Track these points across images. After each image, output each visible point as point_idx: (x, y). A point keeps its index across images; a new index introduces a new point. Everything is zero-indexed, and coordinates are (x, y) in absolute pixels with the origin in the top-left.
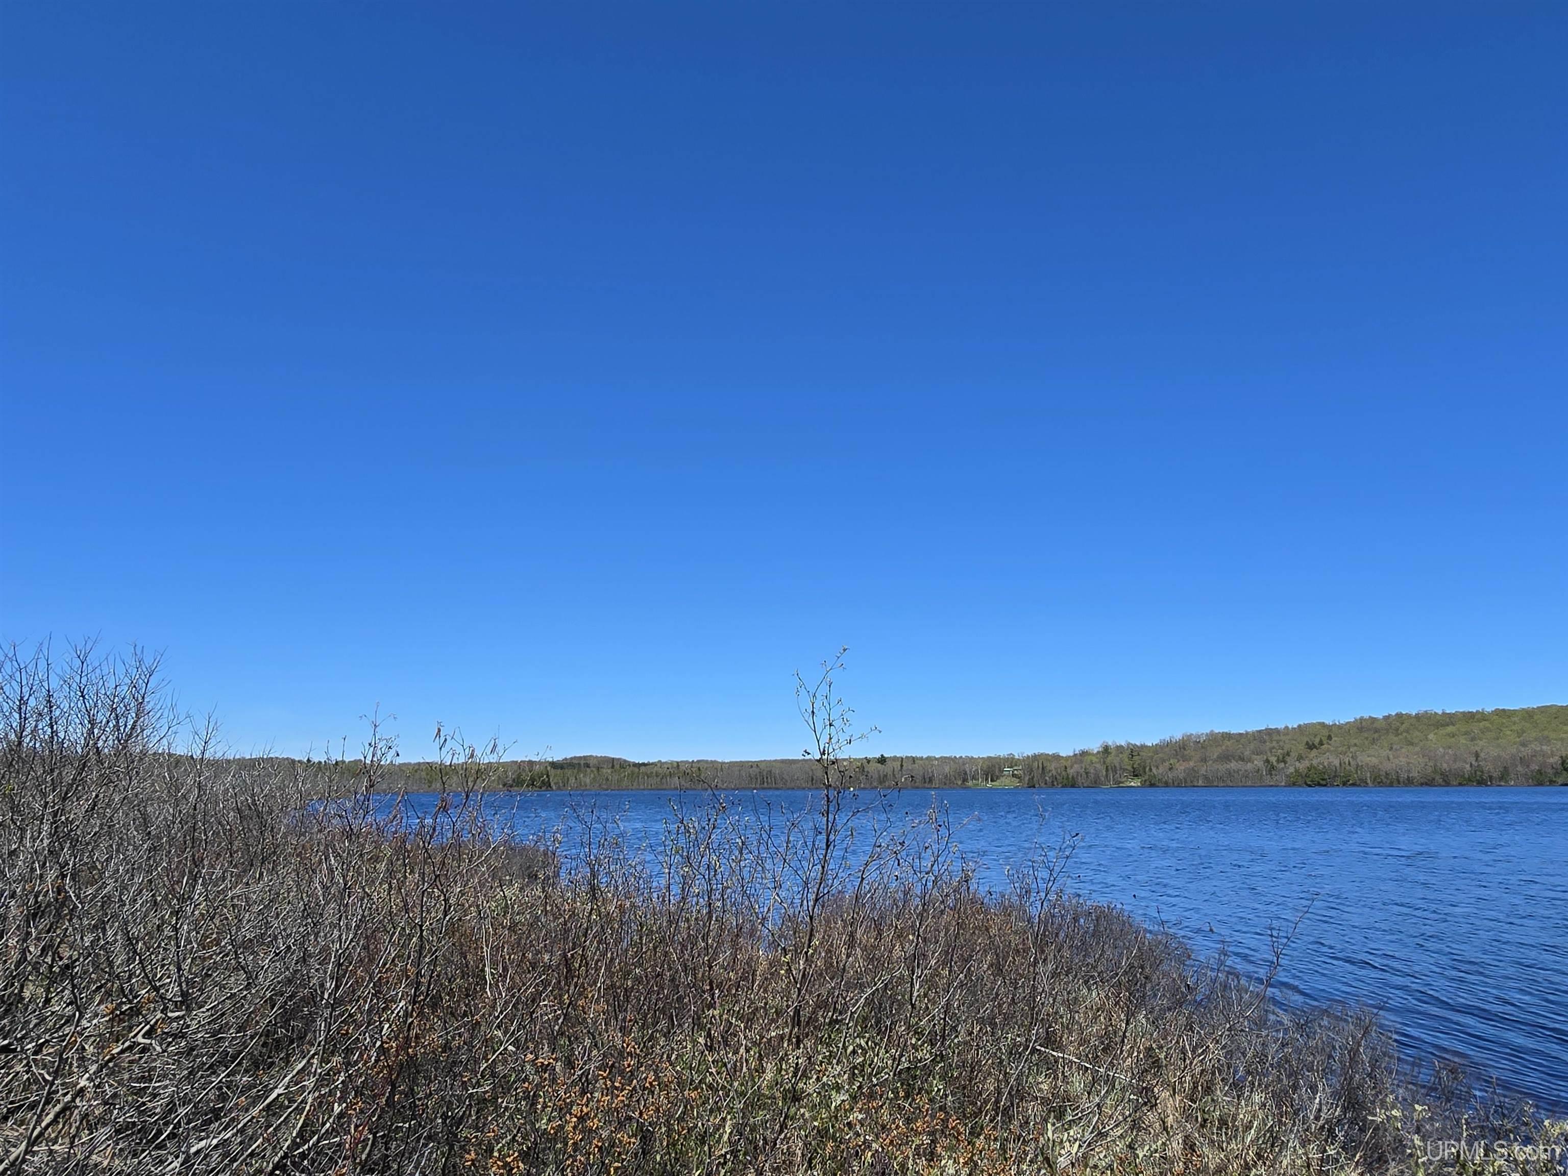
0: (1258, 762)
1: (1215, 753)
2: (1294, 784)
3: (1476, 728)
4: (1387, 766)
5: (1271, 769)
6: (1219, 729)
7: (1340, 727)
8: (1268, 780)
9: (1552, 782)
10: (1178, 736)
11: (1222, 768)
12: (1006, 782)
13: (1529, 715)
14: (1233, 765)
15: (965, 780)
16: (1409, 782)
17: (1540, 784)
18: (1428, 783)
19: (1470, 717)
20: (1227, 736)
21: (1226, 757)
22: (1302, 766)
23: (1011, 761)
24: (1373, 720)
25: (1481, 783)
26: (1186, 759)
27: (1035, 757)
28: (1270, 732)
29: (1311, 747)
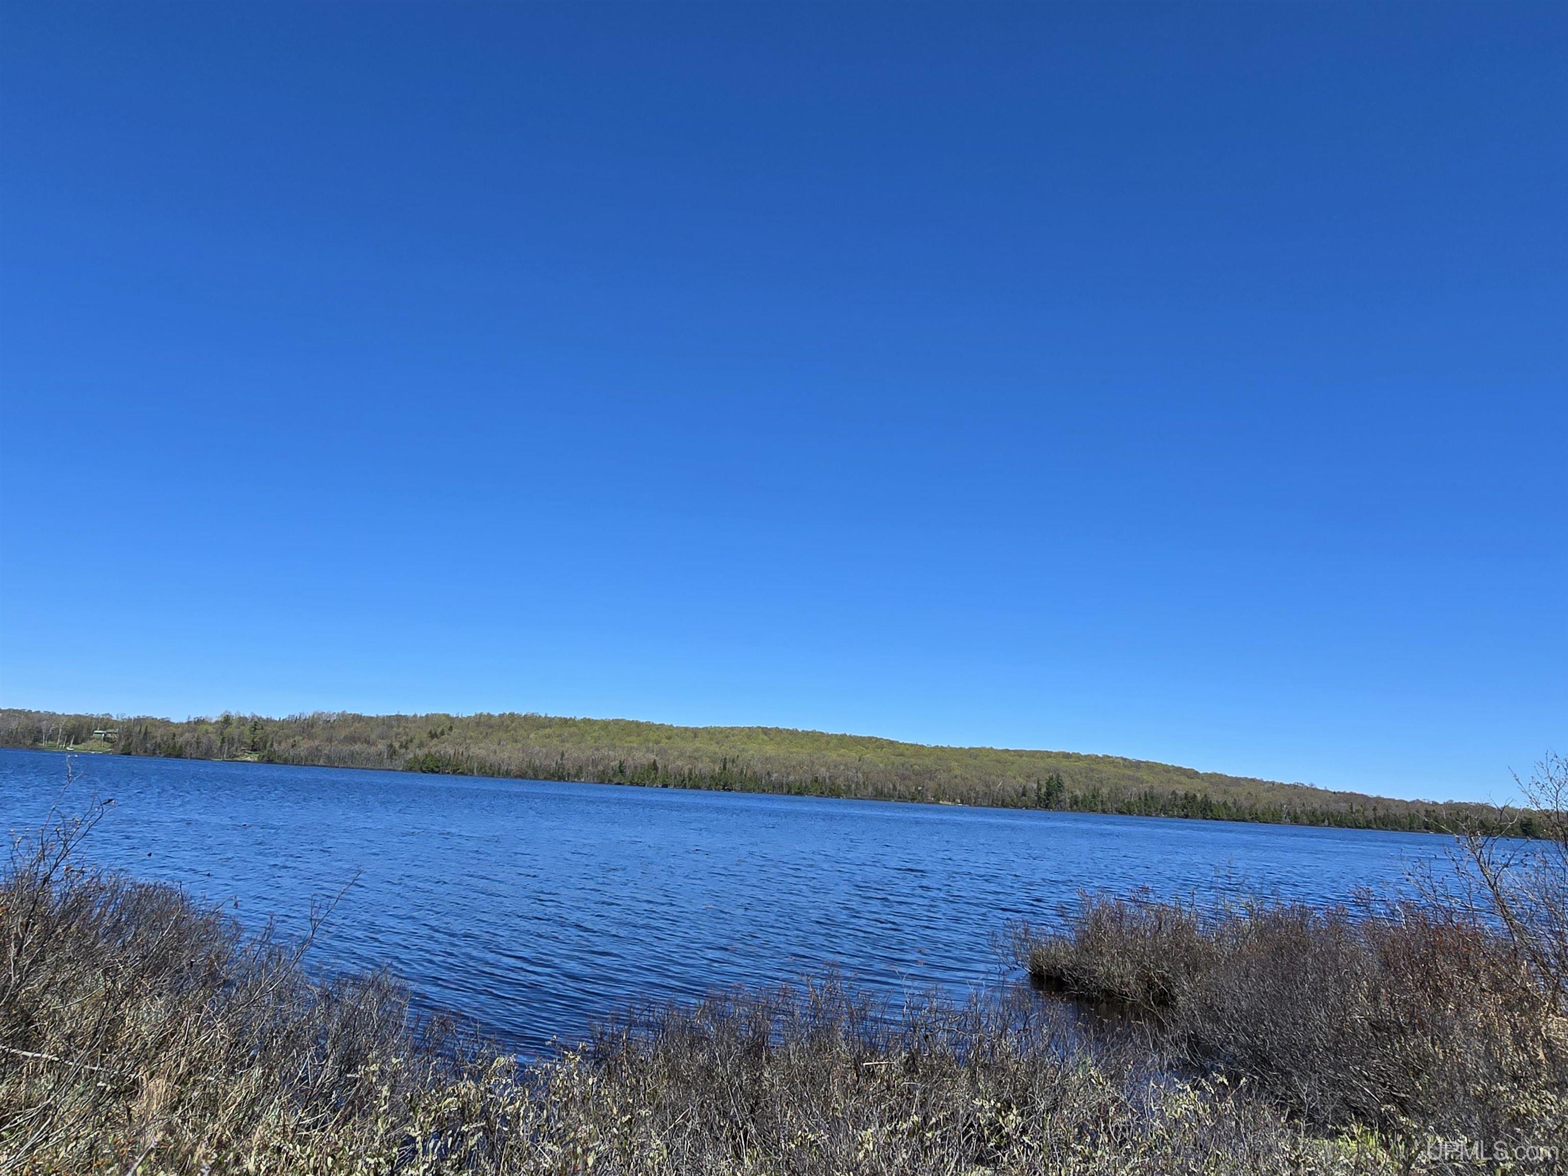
0: (382, 746)
1: (343, 733)
2: (411, 769)
3: (566, 731)
4: (492, 758)
5: (392, 753)
6: (352, 710)
7: (461, 720)
8: (387, 764)
9: (610, 781)
10: (309, 713)
11: (346, 749)
12: (95, 746)
13: (606, 725)
14: (357, 747)
15: (37, 740)
16: (507, 774)
17: (602, 782)
18: (522, 776)
19: (565, 722)
20: (358, 718)
21: (352, 739)
22: (421, 753)
23: (105, 723)
24: (490, 716)
25: (561, 778)
26: (311, 737)
27: (139, 721)
28: (399, 718)
29: (433, 736)
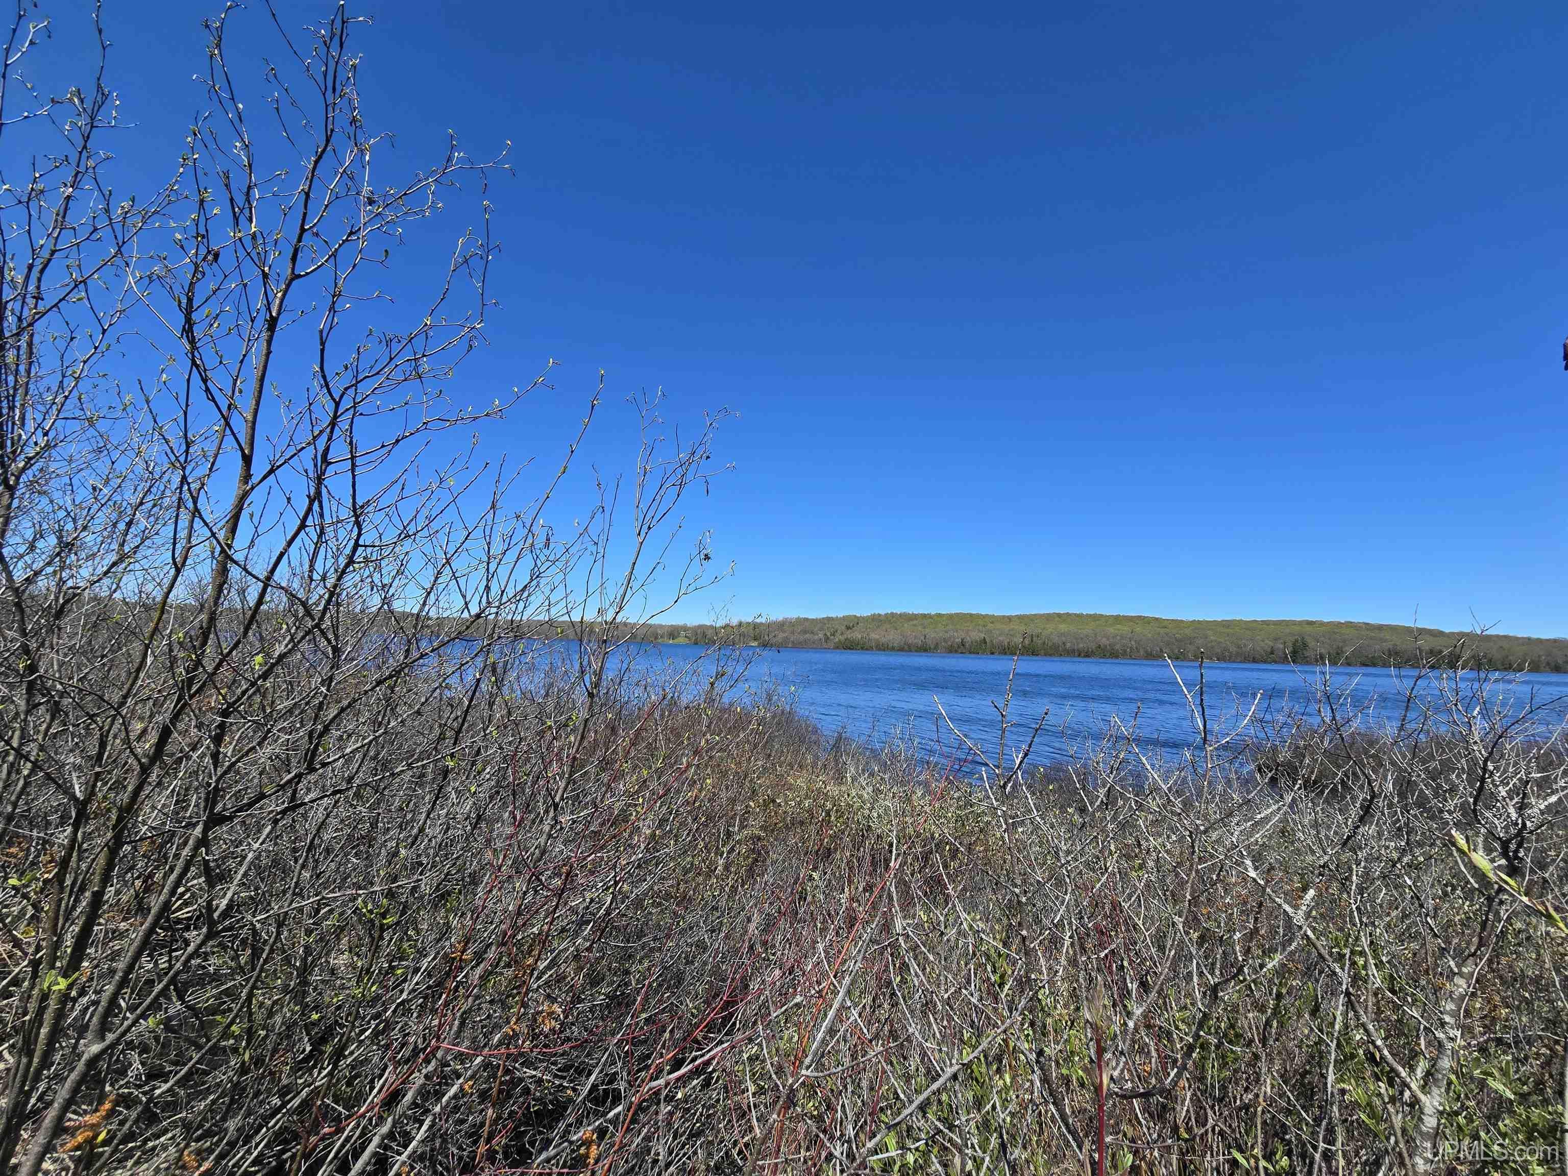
0: (821, 635)
1: (800, 628)
2: (837, 648)
3: (926, 622)
4: (883, 640)
5: (827, 639)
6: (803, 616)
7: (863, 618)
8: (825, 645)
9: (956, 651)
10: (781, 619)
11: (802, 638)
12: (681, 640)
13: (951, 617)
14: (807, 636)
15: (656, 638)
16: (893, 649)
17: (951, 652)
18: (901, 649)
19: (924, 616)
20: (806, 619)
21: (805, 632)
22: (842, 638)
23: (685, 628)
24: (879, 615)
25: (925, 650)
26: (784, 632)
27: (700, 627)
28: (829, 619)
29: (848, 628)
